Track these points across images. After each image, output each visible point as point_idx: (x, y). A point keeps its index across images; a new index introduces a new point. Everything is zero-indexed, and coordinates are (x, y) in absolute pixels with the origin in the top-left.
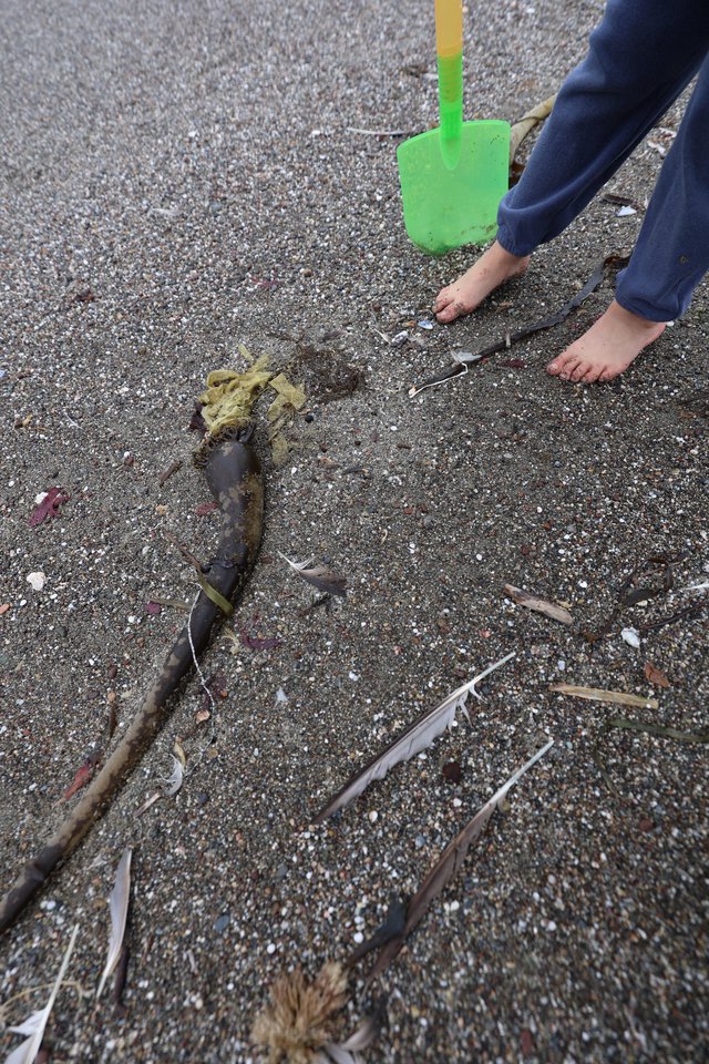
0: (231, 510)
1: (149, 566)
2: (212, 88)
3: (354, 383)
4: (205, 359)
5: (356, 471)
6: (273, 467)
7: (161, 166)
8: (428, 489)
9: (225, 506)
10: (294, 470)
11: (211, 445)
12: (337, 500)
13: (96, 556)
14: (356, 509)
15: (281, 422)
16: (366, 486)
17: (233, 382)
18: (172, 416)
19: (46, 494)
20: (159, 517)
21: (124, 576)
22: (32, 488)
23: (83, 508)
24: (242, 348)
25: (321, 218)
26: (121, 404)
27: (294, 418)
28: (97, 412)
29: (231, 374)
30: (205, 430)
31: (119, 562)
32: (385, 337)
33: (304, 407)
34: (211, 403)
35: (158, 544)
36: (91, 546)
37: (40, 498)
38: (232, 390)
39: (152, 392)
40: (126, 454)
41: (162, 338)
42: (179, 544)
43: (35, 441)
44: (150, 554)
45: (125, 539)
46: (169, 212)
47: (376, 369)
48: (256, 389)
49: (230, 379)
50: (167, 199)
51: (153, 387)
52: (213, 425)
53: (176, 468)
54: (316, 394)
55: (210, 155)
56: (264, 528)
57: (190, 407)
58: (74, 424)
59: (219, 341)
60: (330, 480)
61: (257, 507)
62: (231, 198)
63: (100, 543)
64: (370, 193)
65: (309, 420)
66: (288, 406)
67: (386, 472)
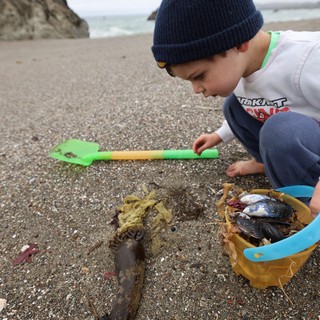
0: (124, 285)
1: (67, 310)
2: (146, 90)
3: (198, 213)
4: (125, 188)
5: (197, 266)
6: (151, 255)
7: (123, 111)
8: (243, 287)
9: (122, 281)
10: (163, 259)
11: (120, 237)
12: (186, 285)
13: (40, 294)
14: (198, 294)
15: (158, 228)
16: (204, 278)
17: (137, 203)
18: (103, 215)
19: (28, 247)
20: (82, 275)
21: (51, 313)
22: (23, 241)
23: (44, 259)
24: (143, 186)
25: (184, 135)
26: (80, 203)
27: (165, 227)
28: (68, 206)
29: (136, 198)
30: (118, 226)
31: (51, 302)
32: (214, 191)
33: (171, 222)
34: (124, 212)
35: (77, 294)
36: (39, 286)
37: (25, 248)
38: (136, 207)
39: (97, 200)
40: (76, 232)
41: (107, 175)
42: (90, 297)
43: (35, 215)
44: (71, 299)
45: (59, 287)
46: (122, 126)
47: (209, 206)
48: (148, 208)
49: (135, 201)
50: (123, 121)
51: (98, 198)
52: (124, 226)
53: (99, 245)
54: (178, 215)
55: (142, 109)
56: (141, 296)
57: (113, 212)
58: (55, 210)
59: (133, 180)
60: (183, 269)
61: (140, 284)
62: (147, 124)
63: (45, 285)
64: (206, 129)
65: (173, 230)
66: (163, 220)
67: (216, 271)
